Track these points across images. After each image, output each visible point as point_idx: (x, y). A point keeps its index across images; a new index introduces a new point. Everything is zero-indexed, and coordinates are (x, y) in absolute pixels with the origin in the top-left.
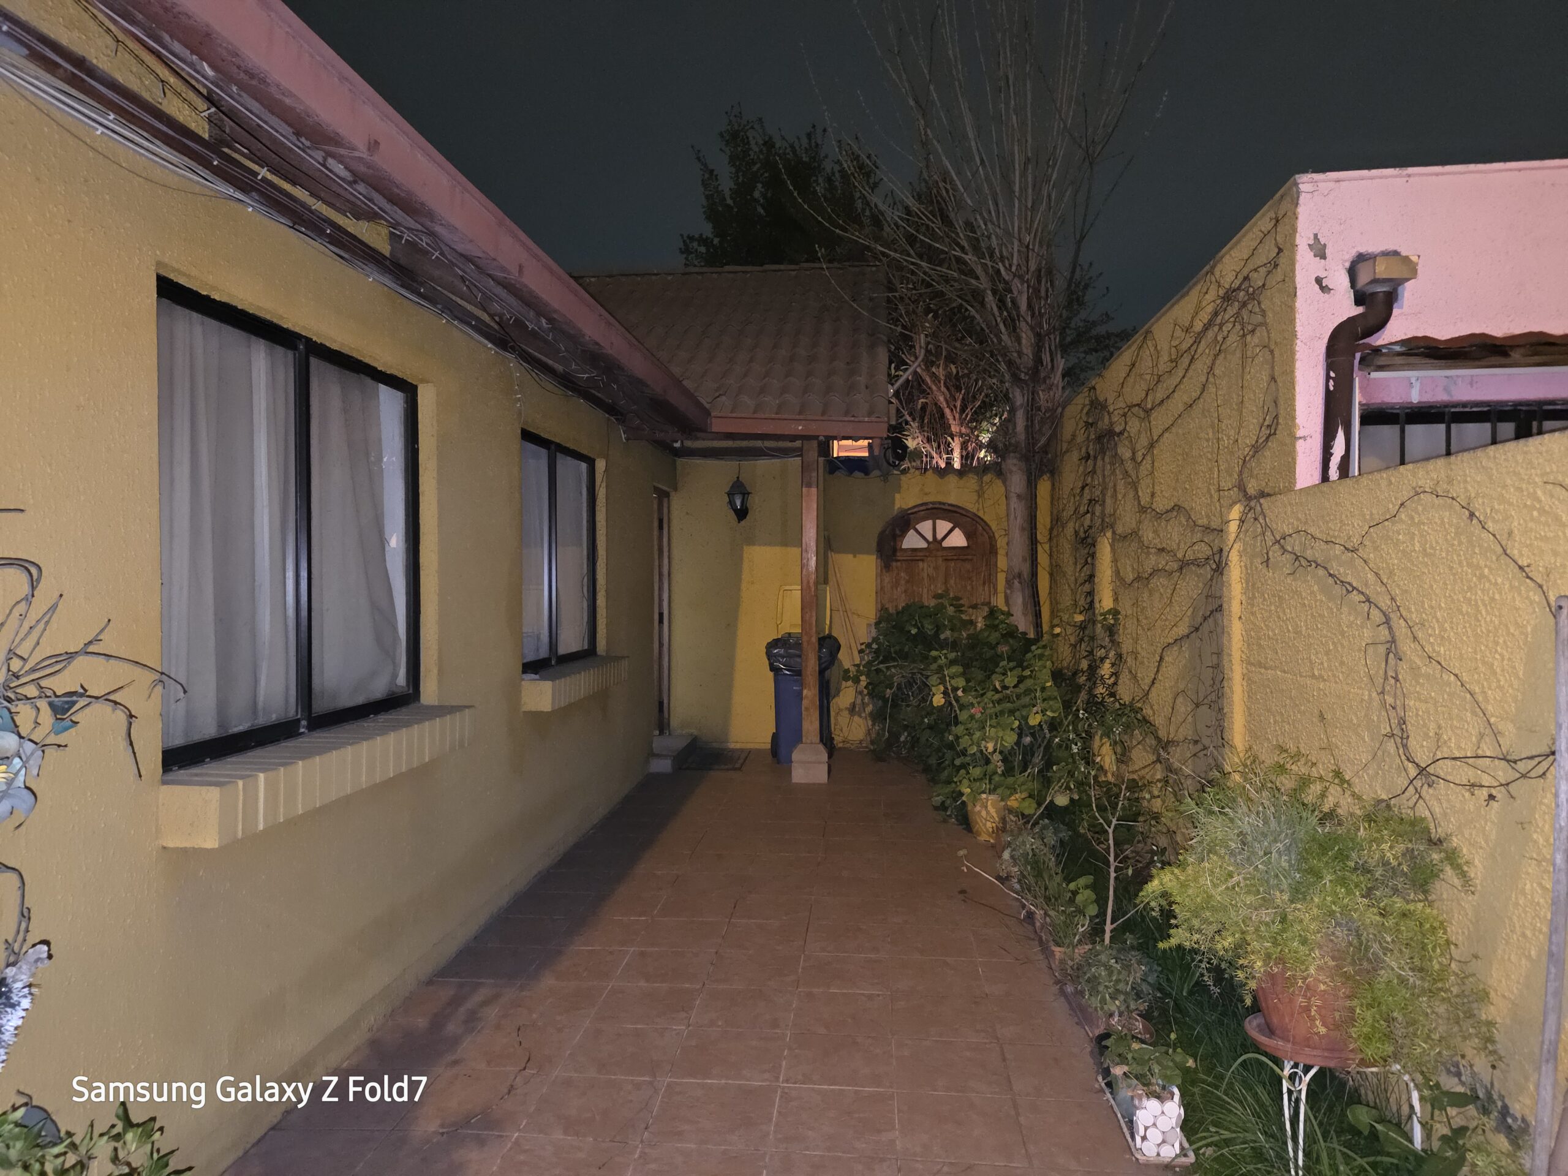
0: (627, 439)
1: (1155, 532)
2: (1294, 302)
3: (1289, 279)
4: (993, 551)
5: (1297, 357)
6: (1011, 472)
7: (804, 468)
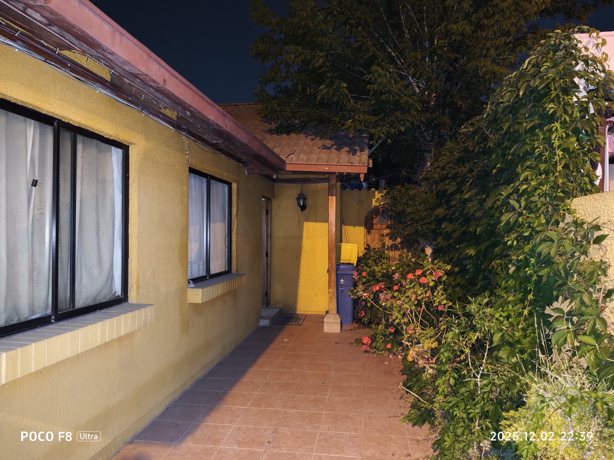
0: (248, 174)
7: (330, 188)
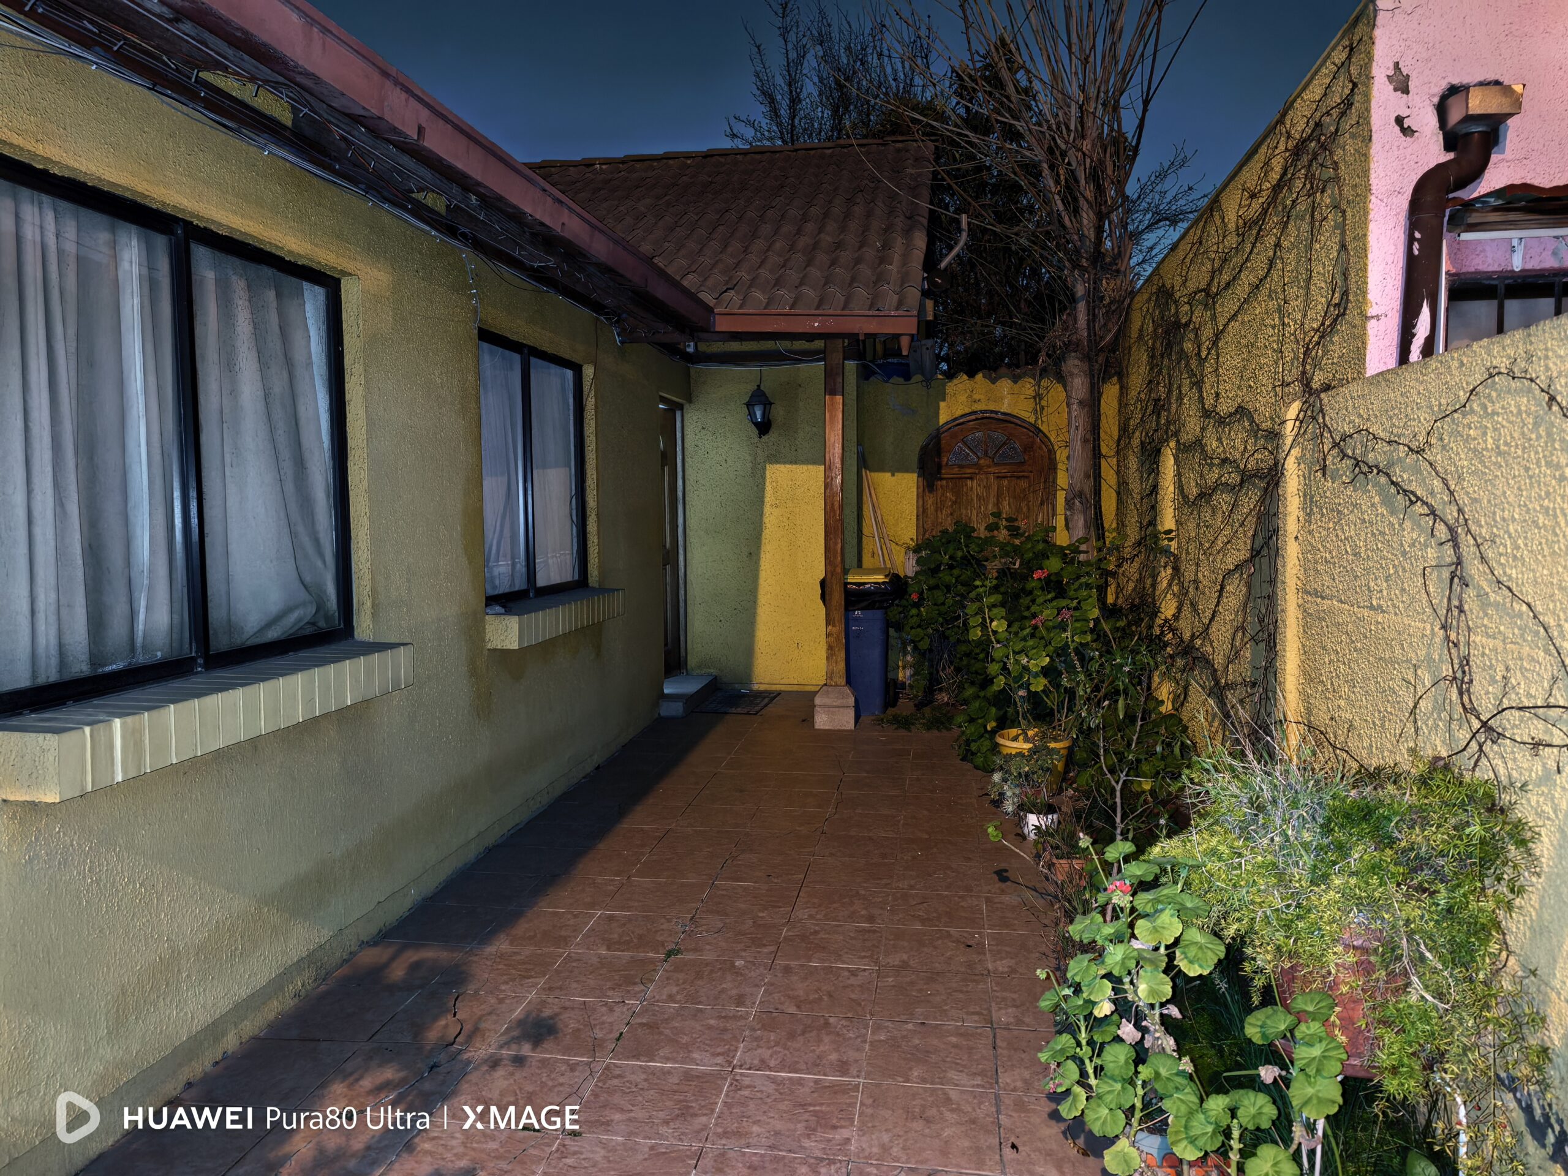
1: (1219, 440)
2: (1368, 147)
3: (1364, 119)
4: (1053, 466)
5: (1370, 217)
6: (1072, 374)
7: (828, 376)
